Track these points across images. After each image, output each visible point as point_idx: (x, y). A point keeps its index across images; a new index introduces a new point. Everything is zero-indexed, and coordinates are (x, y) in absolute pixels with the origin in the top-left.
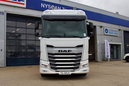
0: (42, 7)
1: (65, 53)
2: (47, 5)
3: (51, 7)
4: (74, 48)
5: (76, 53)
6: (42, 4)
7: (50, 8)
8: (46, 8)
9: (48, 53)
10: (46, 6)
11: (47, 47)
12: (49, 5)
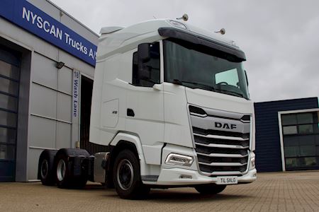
0: (24, 17)
1: (225, 129)
2: (36, 16)
3: (43, 23)
4: (239, 120)
5: (243, 132)
6: (24, 10)
7: (40, 25)
8: (33, 23)
9: (194, 128)
10: (34, 19)
11: (190, 111)
12: (39, 18)
